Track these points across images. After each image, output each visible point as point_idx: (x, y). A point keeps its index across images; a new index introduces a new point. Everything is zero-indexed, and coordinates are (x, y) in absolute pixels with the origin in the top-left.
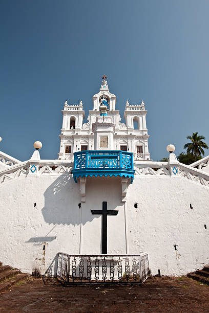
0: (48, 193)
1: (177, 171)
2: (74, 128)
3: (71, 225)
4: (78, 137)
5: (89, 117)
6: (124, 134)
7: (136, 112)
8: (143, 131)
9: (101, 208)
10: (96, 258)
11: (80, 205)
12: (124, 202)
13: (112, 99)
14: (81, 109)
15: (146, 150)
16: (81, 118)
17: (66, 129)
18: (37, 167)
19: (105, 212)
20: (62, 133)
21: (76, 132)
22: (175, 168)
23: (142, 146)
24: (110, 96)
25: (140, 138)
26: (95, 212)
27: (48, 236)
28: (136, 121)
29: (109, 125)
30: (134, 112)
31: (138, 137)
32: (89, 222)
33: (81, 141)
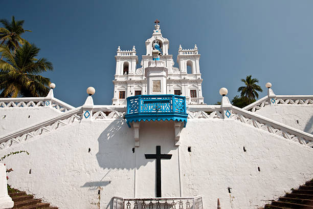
0: (102, 139)
1: (230, 114)
2: (128, 73)
3: (125, 169)
4: (131, 82)
5: (142, 62)
6: (178, 78)
7: (189, 56)
8: (196, 75)
9: (155, 153)
10: (150, 202)
11: (133, 150)
12: (178, 146)
13: (165, 43)
14: (134, 54)
15: (200, 94)
16: (134, 63)
17: (119, 75)
18: (91, 113)
19: (159, 156)
20: (116, 78)
21: (129, 78)
22: (227, 111)
23: (195, 91)
24: (163, 40)
25: (194, 82)
26: (148, 157)
27: (103, 180)
28: (189, 65)
29: (162, 69)
30: (187, 56)
31: (192, 82)
32: (142, 166)
33: (135, 86)
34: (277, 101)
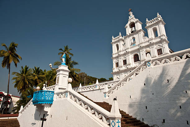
8: (160, 37)
12: (48, 114)
14: (120, 38)
16: (121, 43)
17: (114, 53)
20: (113, 56)
22: (67, 93)
23: (161, 49)
24: (135, 21)
25: (159, 43)
26: (41, 119)
30: (152, 25)
31: (157, 43)
33: (122, 57)
34: (154, 63)
